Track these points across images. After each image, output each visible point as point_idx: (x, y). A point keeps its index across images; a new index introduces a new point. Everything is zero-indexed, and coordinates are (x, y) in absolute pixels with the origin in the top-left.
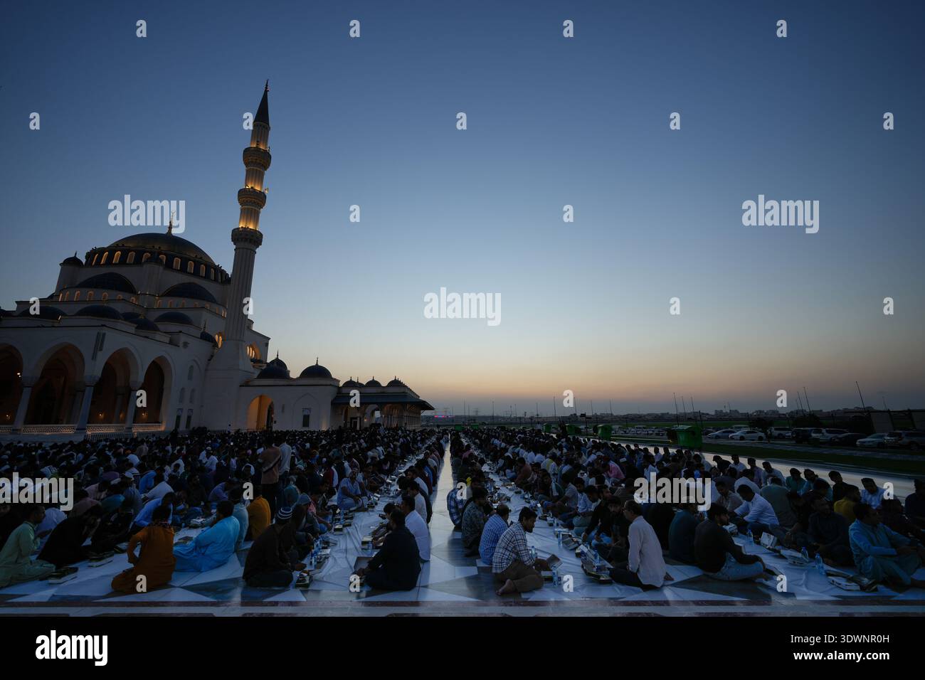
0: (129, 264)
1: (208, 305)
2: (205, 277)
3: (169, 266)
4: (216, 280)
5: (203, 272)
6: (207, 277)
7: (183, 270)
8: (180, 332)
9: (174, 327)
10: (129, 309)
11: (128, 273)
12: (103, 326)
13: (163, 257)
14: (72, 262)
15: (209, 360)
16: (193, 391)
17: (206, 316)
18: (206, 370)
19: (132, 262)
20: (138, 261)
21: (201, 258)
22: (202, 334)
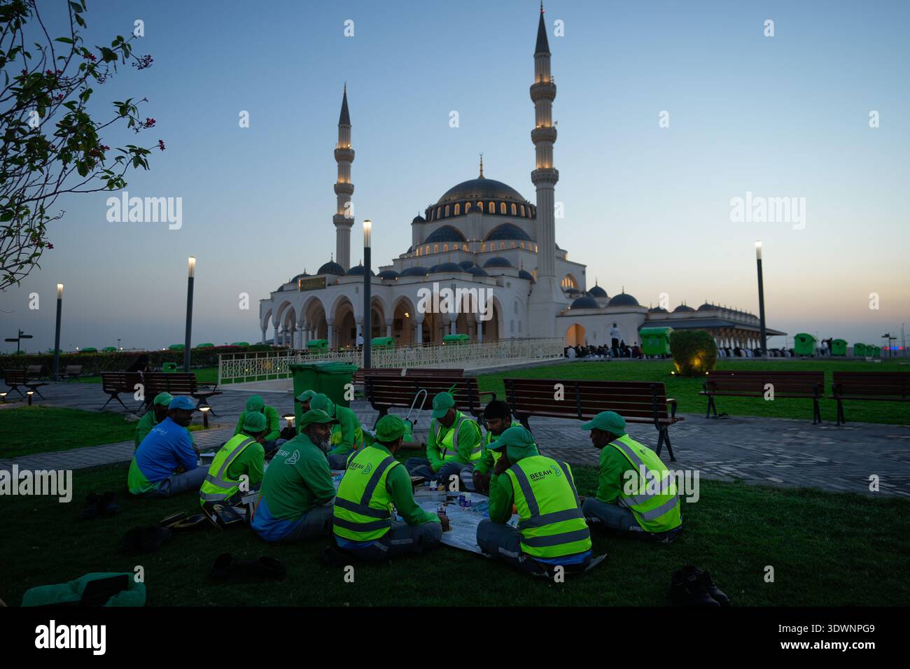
0: (457, 216)
1: (522, 244)
2: (517, 216)
3: (486, 211)
4: (527, 216)
5: (514, 212)
6: (518, 215)
7: (498, 213)
8: (503, 275)
9: (497, 271)
10: (464, 258)
11: (456, 223)
12: (453, 279)
13: (480, 204)
14: (418, 220)
15: (529, 295)
16: (520, 322)
17: (522, 255)
18: (528, 304)
19: (458, 213)
20: (462, 213)
21: (511, 198)
22: (520, 272)
